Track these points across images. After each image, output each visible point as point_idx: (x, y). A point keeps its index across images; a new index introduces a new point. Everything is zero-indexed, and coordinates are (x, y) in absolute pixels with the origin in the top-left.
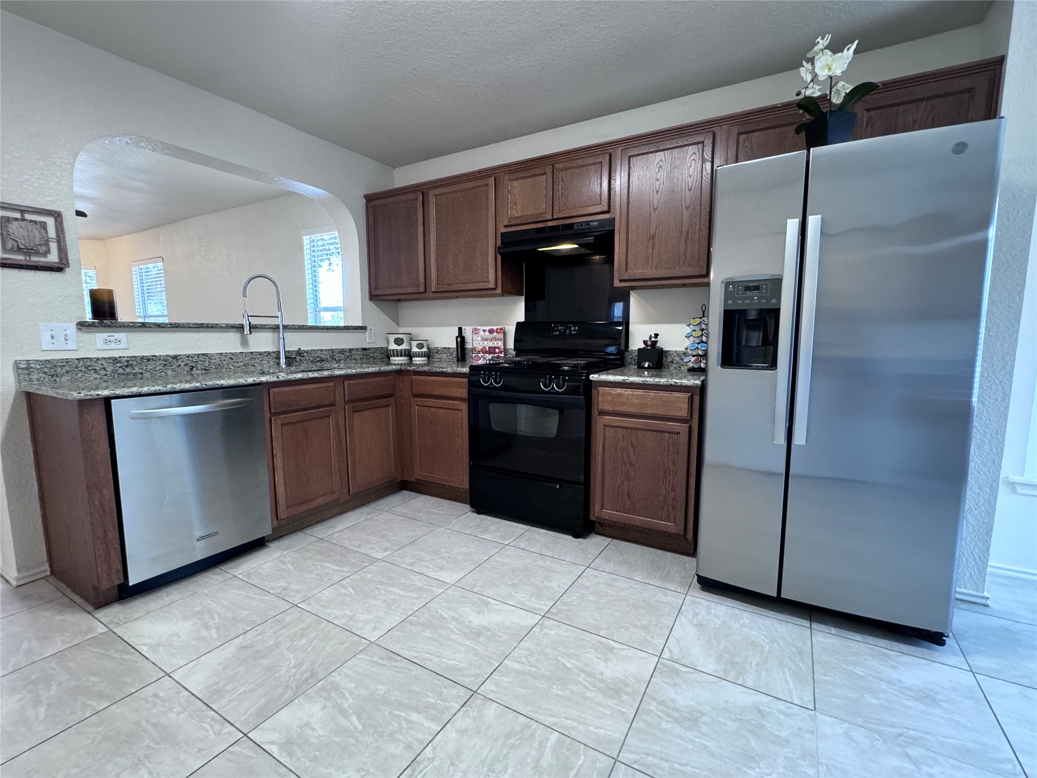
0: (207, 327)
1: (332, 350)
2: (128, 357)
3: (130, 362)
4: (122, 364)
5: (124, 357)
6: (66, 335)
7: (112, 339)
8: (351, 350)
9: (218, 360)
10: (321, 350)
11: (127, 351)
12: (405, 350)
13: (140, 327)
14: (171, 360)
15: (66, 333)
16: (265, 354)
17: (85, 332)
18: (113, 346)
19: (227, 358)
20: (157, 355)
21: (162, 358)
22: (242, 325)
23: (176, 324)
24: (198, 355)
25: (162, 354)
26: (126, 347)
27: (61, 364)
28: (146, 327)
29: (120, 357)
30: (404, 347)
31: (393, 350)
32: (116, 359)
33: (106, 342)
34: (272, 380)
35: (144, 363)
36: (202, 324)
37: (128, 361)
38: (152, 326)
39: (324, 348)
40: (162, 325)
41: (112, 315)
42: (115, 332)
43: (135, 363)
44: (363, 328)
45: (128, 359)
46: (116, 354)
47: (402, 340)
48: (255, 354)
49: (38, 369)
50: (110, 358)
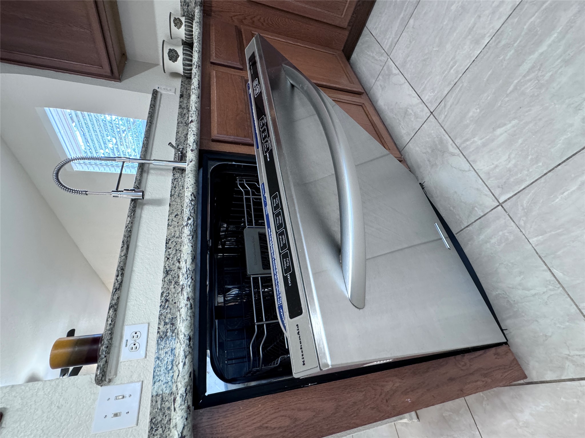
0: (130, 236)
1: (178, 123)
2: (159, 324)
3: (167, 321)
4: (169, 330)
5: (159, 328)
6: (116, 398)
7: (131, 342)
8: (180, 107)
9: (176, 229)
10: (177, 132)
11: (151, 325)
12: (183, 50)
13: (115, 310)
14: (169, 277)
15: (113, 398)
16: (175, 183)
17: (116, 374)
18: (142, 341)
19: (175, 219)
20: (161, 291)
21: (165, 286)
22: (132, 200)
23: (117, 270)
24: (167, 248)
25: (161, 286)
26: (147, 325)
27: (159, 402)
28: (117, 304)
29: (158, 332)
30: (180, 50)
31: (184, 65)
32: (161, 337)
33: (135, 347)
34: (194, 129)
35: (171, 306)
36: (123, 242)
37: (166, 324)
38: (116, 297)
39: (176, 129)
40: (117, 285)
41: (96, 340)
42: (122, 337)
43: (169, 316)
44: (155, 93)
45: (163, 323)
46: (154, 336)
47: (171, 51)
48: (173, 193)
49: (163, 432)
50: (158, 344)
